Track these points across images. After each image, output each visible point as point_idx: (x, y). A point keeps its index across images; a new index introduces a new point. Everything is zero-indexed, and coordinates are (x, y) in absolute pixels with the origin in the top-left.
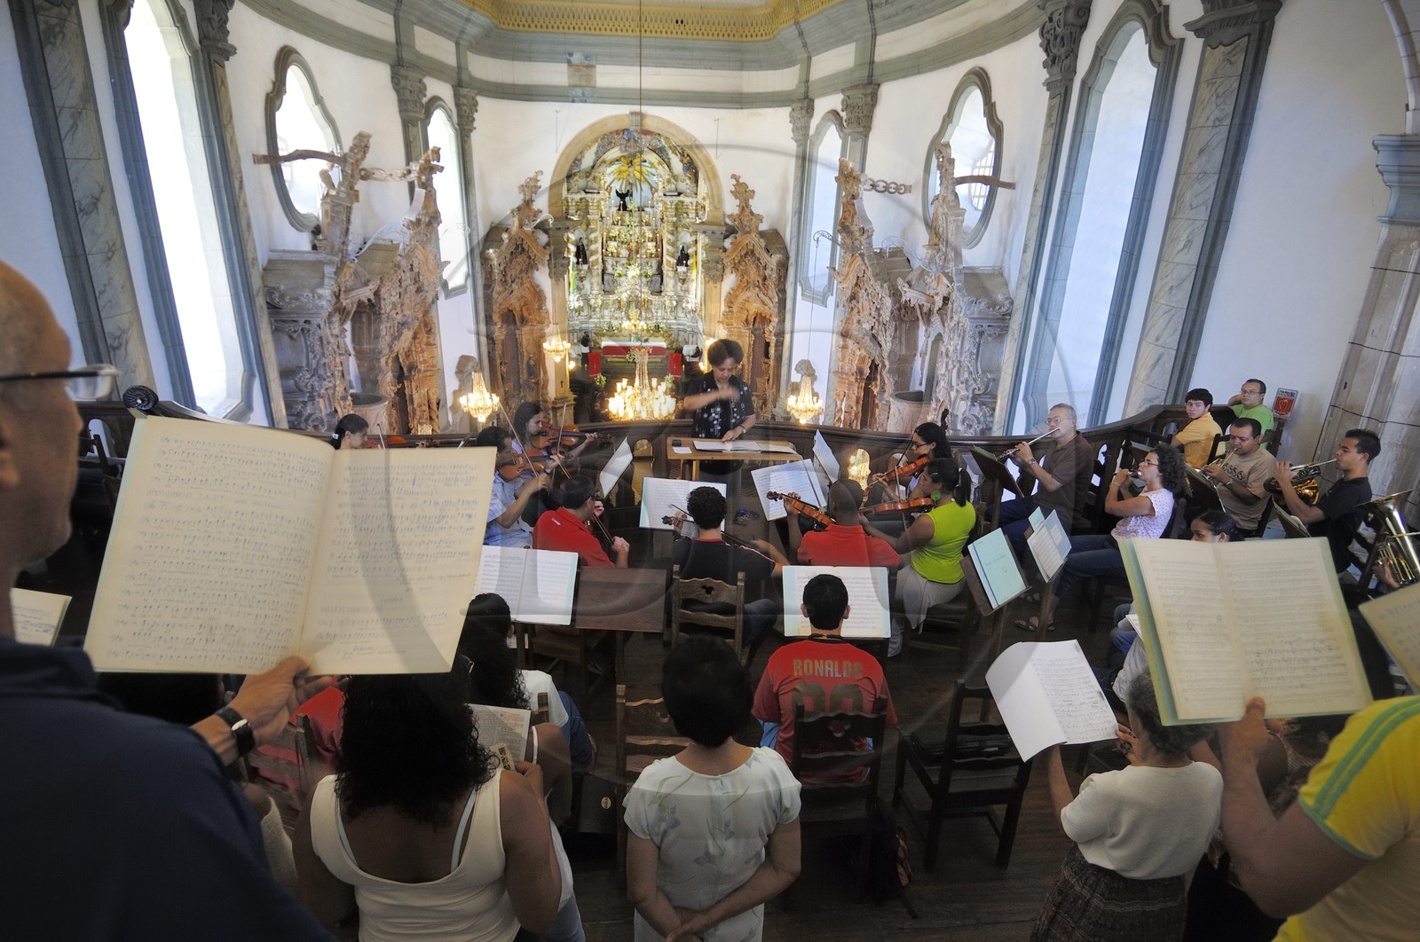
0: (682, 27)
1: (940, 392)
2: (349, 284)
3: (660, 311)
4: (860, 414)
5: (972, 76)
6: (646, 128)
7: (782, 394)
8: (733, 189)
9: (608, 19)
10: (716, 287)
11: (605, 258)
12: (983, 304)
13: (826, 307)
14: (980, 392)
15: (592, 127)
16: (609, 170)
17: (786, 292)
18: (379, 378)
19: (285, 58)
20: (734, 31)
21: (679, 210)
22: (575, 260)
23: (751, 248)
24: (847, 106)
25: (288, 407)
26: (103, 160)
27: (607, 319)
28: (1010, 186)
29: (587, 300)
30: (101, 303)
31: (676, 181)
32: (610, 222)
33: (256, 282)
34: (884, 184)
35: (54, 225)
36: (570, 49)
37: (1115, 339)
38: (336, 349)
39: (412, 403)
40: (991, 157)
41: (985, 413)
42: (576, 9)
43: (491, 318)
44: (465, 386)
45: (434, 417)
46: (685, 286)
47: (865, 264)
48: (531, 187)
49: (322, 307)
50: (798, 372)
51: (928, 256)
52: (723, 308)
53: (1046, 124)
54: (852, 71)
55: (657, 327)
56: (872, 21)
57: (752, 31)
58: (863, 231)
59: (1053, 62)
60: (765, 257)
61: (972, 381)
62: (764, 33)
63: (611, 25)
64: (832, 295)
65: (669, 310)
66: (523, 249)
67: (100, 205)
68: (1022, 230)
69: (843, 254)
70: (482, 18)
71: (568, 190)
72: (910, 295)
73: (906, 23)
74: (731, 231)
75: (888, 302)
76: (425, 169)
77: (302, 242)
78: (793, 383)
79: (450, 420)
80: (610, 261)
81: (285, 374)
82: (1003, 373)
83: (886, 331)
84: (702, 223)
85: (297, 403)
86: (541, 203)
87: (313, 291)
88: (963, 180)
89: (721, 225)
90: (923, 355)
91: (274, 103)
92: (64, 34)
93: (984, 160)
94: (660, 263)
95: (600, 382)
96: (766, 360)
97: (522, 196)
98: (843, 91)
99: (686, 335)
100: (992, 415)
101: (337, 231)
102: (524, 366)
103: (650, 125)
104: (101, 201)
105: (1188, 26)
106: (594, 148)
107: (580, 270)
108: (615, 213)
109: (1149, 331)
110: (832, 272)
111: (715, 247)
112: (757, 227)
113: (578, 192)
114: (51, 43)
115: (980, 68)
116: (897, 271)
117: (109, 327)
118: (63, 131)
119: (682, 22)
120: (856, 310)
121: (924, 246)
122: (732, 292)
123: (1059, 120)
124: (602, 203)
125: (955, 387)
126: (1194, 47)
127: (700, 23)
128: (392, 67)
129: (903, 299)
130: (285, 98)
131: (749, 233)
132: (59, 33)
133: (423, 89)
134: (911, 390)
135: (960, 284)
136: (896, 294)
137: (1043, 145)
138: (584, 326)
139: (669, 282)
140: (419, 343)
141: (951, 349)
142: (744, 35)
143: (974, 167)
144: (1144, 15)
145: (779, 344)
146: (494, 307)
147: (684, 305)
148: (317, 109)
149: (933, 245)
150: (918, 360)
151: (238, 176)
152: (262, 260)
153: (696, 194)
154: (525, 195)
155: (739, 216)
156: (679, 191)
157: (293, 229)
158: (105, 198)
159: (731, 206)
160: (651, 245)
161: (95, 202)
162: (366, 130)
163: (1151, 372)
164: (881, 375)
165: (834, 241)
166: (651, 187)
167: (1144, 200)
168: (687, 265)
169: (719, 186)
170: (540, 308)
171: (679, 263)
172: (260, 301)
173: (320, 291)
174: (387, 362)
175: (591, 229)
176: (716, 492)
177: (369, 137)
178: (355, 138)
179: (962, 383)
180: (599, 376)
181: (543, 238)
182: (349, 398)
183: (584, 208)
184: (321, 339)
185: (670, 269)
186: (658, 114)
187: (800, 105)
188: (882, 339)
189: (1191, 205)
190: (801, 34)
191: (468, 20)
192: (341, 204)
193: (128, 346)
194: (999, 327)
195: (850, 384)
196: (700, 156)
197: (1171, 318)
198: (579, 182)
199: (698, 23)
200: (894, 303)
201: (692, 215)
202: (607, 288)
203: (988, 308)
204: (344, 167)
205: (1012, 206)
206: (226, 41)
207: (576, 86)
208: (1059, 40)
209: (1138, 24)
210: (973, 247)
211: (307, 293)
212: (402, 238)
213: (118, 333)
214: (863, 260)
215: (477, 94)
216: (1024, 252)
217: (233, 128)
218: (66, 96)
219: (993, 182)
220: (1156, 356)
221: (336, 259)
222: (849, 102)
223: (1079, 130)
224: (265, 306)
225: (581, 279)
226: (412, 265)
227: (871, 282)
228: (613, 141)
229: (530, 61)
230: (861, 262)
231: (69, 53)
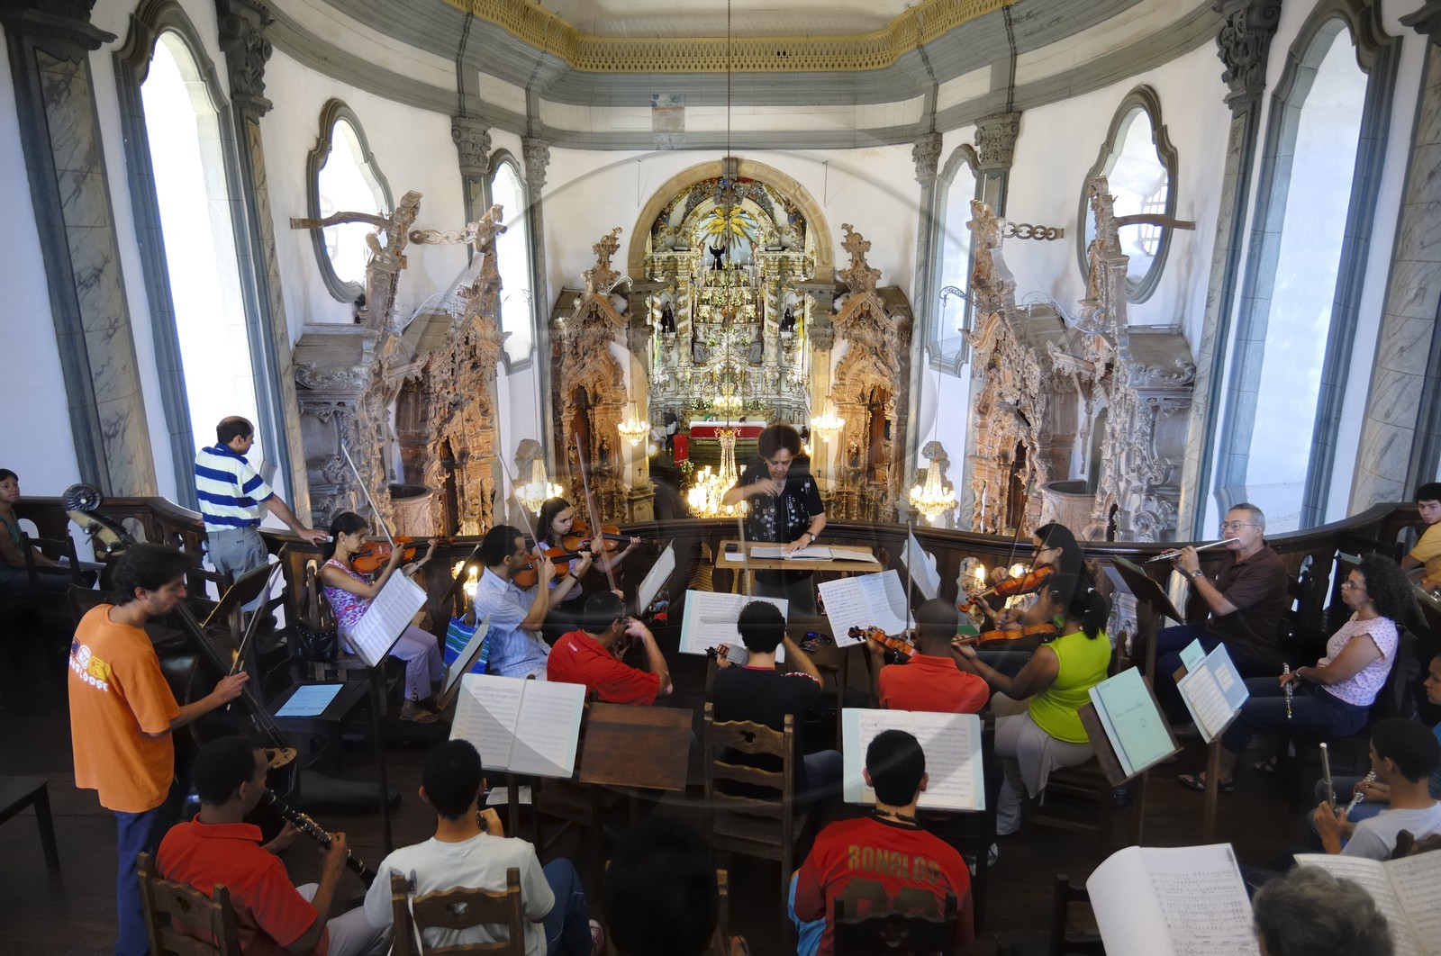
0: (784, 60)
1: (1106, 483)
2: (394, 360)
3: (759, 385)
4: (1005, 510)
5: (1136, 96)
6: (742, 175)
7: (907, 484)
8: (845, 241)
9: (699, 54)
10: (824, 356)
11: (696, 324)
12: (1155, 372)
13: (960, 377)
14: (1158, 483)
15: (679, 177)
16: (702, 224)
17: (910, 360)
18: (425, 466)
19: (331, 112)
20: (846, 61)
21: (784, 267)
22: (661, 328)
23: (866, 308)
24: (982, 139)
25: (314, 501)
26: (109, 228)
27: (697, 395)
28: (1189, 225)
29: (673, 373)
30: (97, 386)
31: (780, 233)
32: (703, 282)
33: (285, 360)
34: (1029, 229)
35: (48, 299)
36: (655, 90)
37: (1330, 415)
38: (374, 433)
39: (463, 495)
40: (1165, 190)
41: (1165, 509)
42: (663, 46)
43: (559, 396)
44: (525, 476)
45: (488, 512)
46: (791, 354)
47: (1006, 325)
48: (607, 247)
49: (357, 387)
50: (926, 456)
51: (1086, 313)
52: (833, 380)
53: (1229, 150)
54: (987, 97)
55: (756, 404)
56: (1011, 39)
57: (867, 59)
58: (1001, 285)
59: (1235, 74)
60: (883, 319)
61: (1146, 469)
62: (881, 61)
63: (702, 61)
64: (967, 363)
65: (770, 384)
66: (598, 317)
67: (102, 277)
68: (1203, 281)
69: (978, 314)
70: (556, 61)
71: (654, 248)
72: (1064, 362)
73: (1053, 38)
74: (842, 290)
75: (1036, 370)
76: (486, 230)
77: (342, 314)
78: (920, 470)
79: (507, 515)
80: (701, 328)
81: (313, 463)
82: (1186, 459)
83: (1035, 406)
84: (809, 281)
85: (325, 497)
86: (620, 262)
87: (348, 370)
88: (1127, 221)
89: (830, 284)
90: (1084, 435)
91: (317, 161)
92: (70, 91)
93: (1157, 195)
94: (761, 328)
95: (687, 470)
96: (887, 442)
97: (597, 257)
98: (976, 122)
99: (791, 413)
100: (1175, 513)
101: (380, 302)
102: (597, 451)
103: (746, 171)
104: (104, 272)
105: (1405, 21)
106: (685, 200)
107: (666, 339)
108: (708, 274)
109: (1375, 405)
110: (966, 335)
111: (824, 311)
112: (874, 285)
113: (666, 250)
114: (55, 101)
115: (1146, 86)
116: (1047, 332)
117: (105, 412)
118: (64, 197)
119: (784, 53)
120: (996, 380)
121: (1080, 302)
122: (843, 361)
123: (1245, 144)
124: (694, 262)
125: (1125, 477)
126: (1415, 46)
127: (806, 53)
128: (453, 118)
129: (1055, 367)
130: (331, 156)
131: (864, 291)
132: (64, 90)
133: (487, 142)
134: (1070, 479)
135: (1124, 348)
136: (1045, 361)
137: (1226, 174)
138: (670, 403)
139: (771, 351)
140: (474, 426)
141: (1118, 428)
142: (858, 64)
143: (1144, 204)
144: (1350, 12)
145: (903, 423)
146: (563, 384)
147: (788, 377)
148: (366, 166)
149: (1091, 300)
150: (1079, 441)
151: (270, 243)
152: (293, 335)
153: (804, 248)
154: (601, 255)
155: (851, 272)
156: (783, 245)
157: (334, 300)
158: (110, 270)
159: (842, 261)
160: (750, 309)
161: (97, 274)
162: (417, 190)
163: (1382, 457)
164: (1030, 460)
165: (968, 298)
166: (751, 242)
167: (1360, 238)
168: (792, 330)
169: (828, 239)
170: (616, 384)
171: (784, 327)
172: (288, 381)
173: (356, 369)
174: (434, 448)
175: (680, 291)
176: (775, 610)
177: (419, 196)
178: (403, 198)
179: (1133, 471)
180: (686, 462)
181: (622, 304)
182: (387, 490)
183: (672, 268)
184: (356, 423)
185: (772, 335)
186: (754, 161)
187: (925, 140)
188: (1031, 416)
189: (1422, 243)
190: (925, 59)
191: (539, 64)
192: (387, 269)
193: (126, 434)
194: (1178, 400)
195: (991, 472)
196: (806, 204)
197: (1404, 388)
198: (666, 237)
199: (803, 54)
200: (1044, 372)
201: (799, 272)
202: (698, 359)
203: (1163, 376)
204: (390, 230)
205: (1191, 250)
206: (261, 95)
207: (662, 132)
208: (1241, 47)
209: (1341, 22)
210: (1141, 303)
211: (341, 371)
212: (457, 306)
213: (114, 420)
214: (1003, 320)
215: (548, 145)
216: (1208, 306)
217: (265, 190)
218: (68, 158)
219: (1167, 222)
220: (1387, 438)
221: (377, 333)
222: (984, 134)
223: (1272, 154)
224: (293, 386)
225: (668, 349)
226: (467, 338)
227: (1015, 347)
228: (707, 191)
229: (610, 106)
230: (1000, 323)
231: (74, 112)
